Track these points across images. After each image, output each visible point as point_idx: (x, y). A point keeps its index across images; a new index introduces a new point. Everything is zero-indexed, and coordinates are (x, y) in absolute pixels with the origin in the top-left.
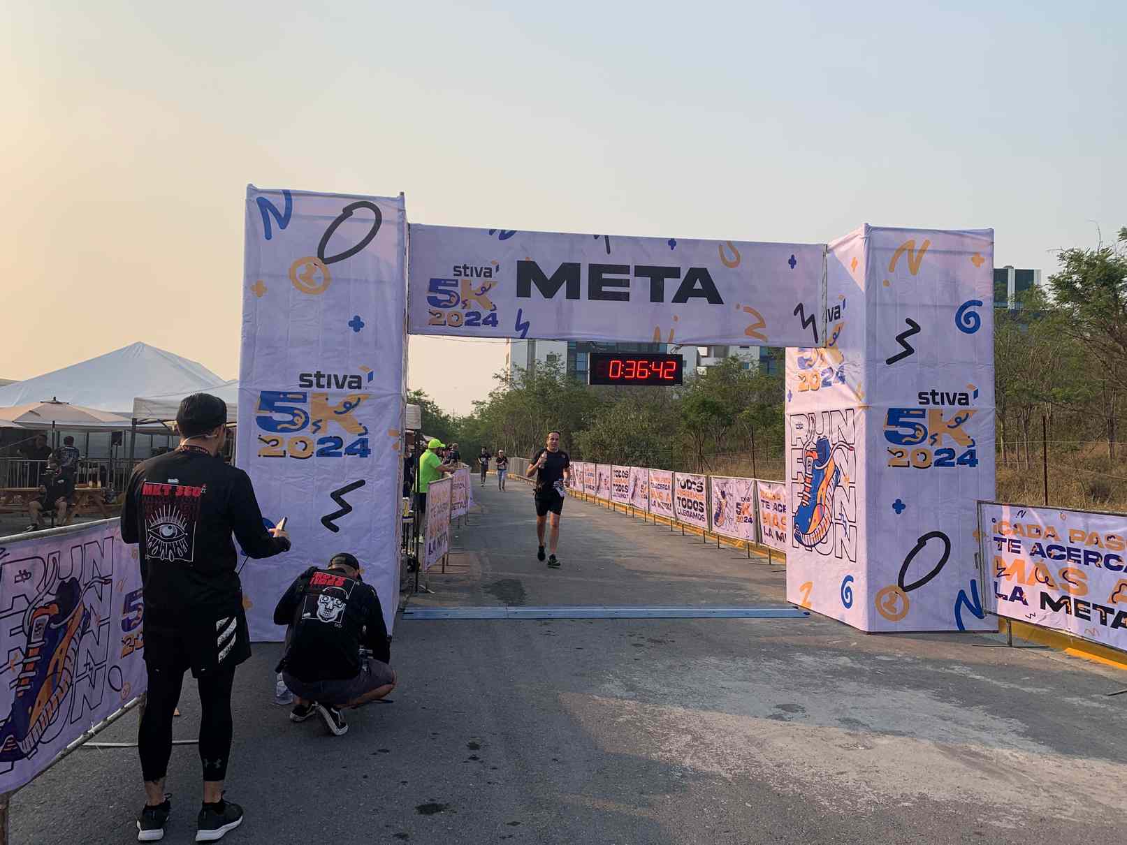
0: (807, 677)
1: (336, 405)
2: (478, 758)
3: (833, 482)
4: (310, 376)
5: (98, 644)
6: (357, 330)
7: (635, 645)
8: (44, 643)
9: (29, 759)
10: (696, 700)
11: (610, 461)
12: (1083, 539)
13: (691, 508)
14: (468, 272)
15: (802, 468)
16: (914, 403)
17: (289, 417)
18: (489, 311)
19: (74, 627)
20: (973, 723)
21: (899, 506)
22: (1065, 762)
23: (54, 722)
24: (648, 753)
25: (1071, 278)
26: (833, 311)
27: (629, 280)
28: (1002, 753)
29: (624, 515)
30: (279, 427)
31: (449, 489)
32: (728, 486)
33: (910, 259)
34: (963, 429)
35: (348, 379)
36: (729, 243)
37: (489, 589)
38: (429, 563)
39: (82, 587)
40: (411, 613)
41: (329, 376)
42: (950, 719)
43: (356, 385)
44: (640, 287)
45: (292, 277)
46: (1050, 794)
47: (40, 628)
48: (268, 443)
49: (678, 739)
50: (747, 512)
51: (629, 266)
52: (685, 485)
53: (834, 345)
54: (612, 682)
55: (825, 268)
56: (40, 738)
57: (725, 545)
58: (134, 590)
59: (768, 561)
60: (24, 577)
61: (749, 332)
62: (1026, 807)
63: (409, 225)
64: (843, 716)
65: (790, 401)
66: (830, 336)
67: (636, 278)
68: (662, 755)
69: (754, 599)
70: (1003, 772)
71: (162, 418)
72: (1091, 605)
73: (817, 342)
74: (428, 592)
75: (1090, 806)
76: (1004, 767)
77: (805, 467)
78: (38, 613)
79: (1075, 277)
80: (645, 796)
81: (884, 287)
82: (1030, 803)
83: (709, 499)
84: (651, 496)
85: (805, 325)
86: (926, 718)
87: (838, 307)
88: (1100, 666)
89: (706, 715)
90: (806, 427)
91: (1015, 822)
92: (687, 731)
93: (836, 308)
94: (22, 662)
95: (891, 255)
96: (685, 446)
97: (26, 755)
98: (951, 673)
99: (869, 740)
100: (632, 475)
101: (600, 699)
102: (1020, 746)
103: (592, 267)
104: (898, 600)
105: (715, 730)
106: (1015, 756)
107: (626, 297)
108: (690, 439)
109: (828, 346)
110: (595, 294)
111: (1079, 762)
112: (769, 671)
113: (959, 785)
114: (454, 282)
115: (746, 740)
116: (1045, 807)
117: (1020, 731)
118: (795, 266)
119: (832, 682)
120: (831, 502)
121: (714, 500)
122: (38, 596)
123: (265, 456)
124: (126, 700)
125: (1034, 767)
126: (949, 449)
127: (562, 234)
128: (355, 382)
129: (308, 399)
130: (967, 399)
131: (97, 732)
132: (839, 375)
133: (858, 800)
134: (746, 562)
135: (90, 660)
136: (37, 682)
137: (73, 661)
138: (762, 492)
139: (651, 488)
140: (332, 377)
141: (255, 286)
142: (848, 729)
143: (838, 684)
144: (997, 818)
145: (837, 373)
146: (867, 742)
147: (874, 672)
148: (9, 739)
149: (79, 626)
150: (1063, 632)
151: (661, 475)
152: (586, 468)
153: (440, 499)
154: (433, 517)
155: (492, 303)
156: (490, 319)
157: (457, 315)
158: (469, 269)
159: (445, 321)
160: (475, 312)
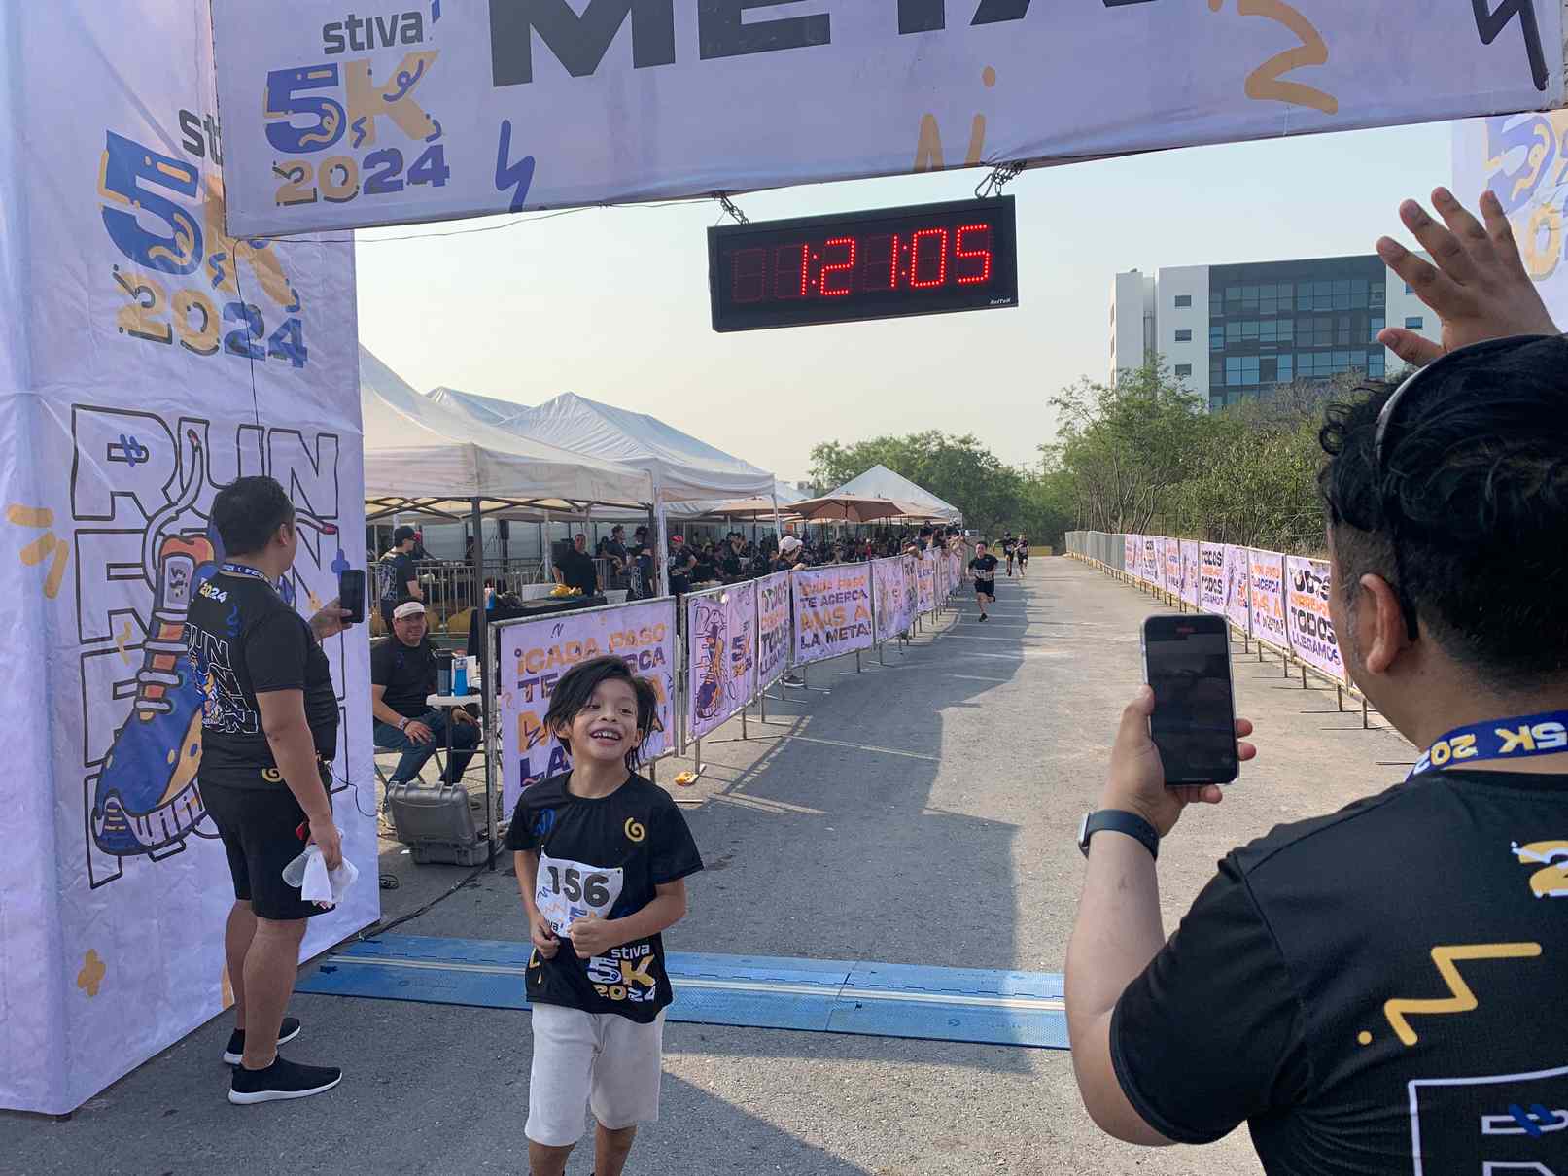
13: (1313, 634)
14: (361, 35)
18: (425, 143)
52: (1303, 582)
84: (1252, 603)
100: (1226, 560)
107: (815, 31)
110: (722, 40)
114: (330, 74)
139: (1251, 585)
151: (1263, 561)
152: (1167, 547)
153: (590, 651)
154: (543, 697)
155: (428, 116)
156: (428, 165)
157: (345, 170)
158: (361, 26)
159: (315, 189)
160: (386, 149)
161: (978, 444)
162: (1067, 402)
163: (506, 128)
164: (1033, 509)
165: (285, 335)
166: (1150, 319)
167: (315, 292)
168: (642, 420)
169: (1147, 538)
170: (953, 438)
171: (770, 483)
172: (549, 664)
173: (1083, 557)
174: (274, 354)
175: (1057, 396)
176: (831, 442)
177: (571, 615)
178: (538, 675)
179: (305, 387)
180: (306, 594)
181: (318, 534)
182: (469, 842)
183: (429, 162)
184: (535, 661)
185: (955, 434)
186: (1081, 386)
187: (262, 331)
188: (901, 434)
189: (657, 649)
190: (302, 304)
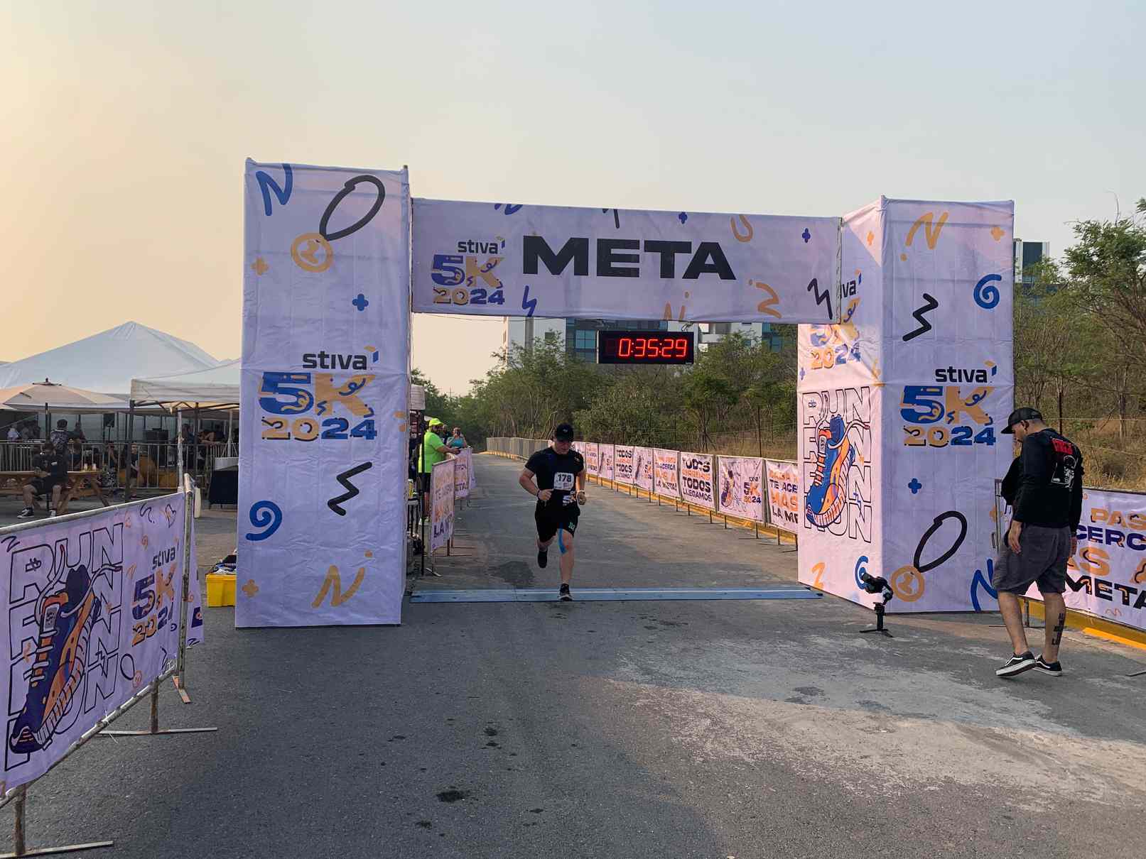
0: (825, 659)
1: (342, 385)
2: (498, 744)
3: (847, 462)
4: (314, 356)
5: (109, 631)
6: (361, 309)
7: (646, 627)
8: (55, 632)
9: (44, 750)
10: (713, 683)
11: (613, 440)
12: (1104, 519)
13: (696, 488)
14: (473, 248)
15: (814, 447)
16: (931, 381)
17: (293, 399)
18: (495, 288)
19: (85, 615)
20: (994, 705)
21: (915, 486)
22: (1090, 743)
23: (68, 712)
24: (668, 738)
25: (1088, 251)
26: (848, 287)
27: (638, 256)
28: (1027, 735)
29: (627, 495)
30: (283, 409)
31: (452, 470)
32: (735, 465)
33: (928, 233)
34: (981, 407)
35: (353, 360)
36: (741, 216)
37: (495, 572)
38: (434, 546)
39: (91, 575)
40: (418, 597)
41: (334, 357)
42: (973, 701)
43: (361, 365)
44: (650, 262)
45: (294, 254)
46: (1078, 777)
47: (52, 618)
48: (272, 425)
49: (698, 723)
50: (756, 492)
51: (639, 241)
53: (849, 322)
54: (627, 666)
55: (839, 240)
56: (55, 728)
57: (731, 524)
58: (145, 577)
59: (777, 541)
60: (35, 565)
61: (762, 308)
62: (1054, 790)
63: (412, 199)
64: (861, 700)
65: (802, 379)
66: (844, 313)
67: (647, 253)
68: (682, 741)
69: (764, 580)
70: (1028, 755)
71: (159, 399)
72: (1113, 586)
73: (831, 318)
74: (435, 575)
75: (1118, 789)
76: (1029, 750)
77: (818, 446)
78: (48, 602)
79: (1092, 250)
80: (668, 782)
81: (901, 262)
82: (1058, 787)
83: (715, 478)
84: (655, 476)
85: (819, 301)
86: (947, 700)
87: (853, 282)
88: (1120, 647)
89: (723, 698)
90: (819, 405)
91: (1043, 805)
92: (707, 715)
94: (35, 652)
95: (908, 228)
96: (690, 425)
97: (41, 747)
98: (971, 655)
99: (891, 724)
100: (635, 454)
101: (616, 683)
102: (1045, 729)
103: (599, 241)
104: (913, 580)
105: (735, 714)
106: (1040, 739)
107: (634, 273)
108: (693, 417)
109: (842, 321)
110: (604, 270)
111: (1104, 744)
112: (787, 654)
113: (985, 769)
114: (459, 259)
115: (766, 724)
116: (1073, 790)
117: (1044, 712)
118: (809, 240)
119: (849, 665)
120: (845, 481)
121: (721, 480)
122: (49, 584)
123: (268, 439)
124: (137, 688)
125: (1058, 750)
126: (966, 427)
127: (569, 208)
128: (359, 362)
129: (313, 381)
130: (985, 376)
131: (111, 721)
132: (854, 352)
133: (885, 785)
134: (754, 543)
135: (101, 649)
136: (50, 671)
137: (84, 651)
138: (772, 472)
139: (655, 467)
140: (337, 357)
141: (256, 264)
142: (869, 711)
143: (856, 666)
144: (1025, 801)
145: (852, 351)
146: (889, 725)
147: (891, 653)
148: (24, 731)
149: (89, 615)
150: (1083, 612)
151: (666, 455)
152: (588, 447)
154: (439, 499)
155: (498, 280)
156: (496, 297)
157: (463, 294)
158: (474, 245)
159: (450, 300)
160: (480, 289)
163: (527, 288)
178: (438, 489)
183: (497, 295)
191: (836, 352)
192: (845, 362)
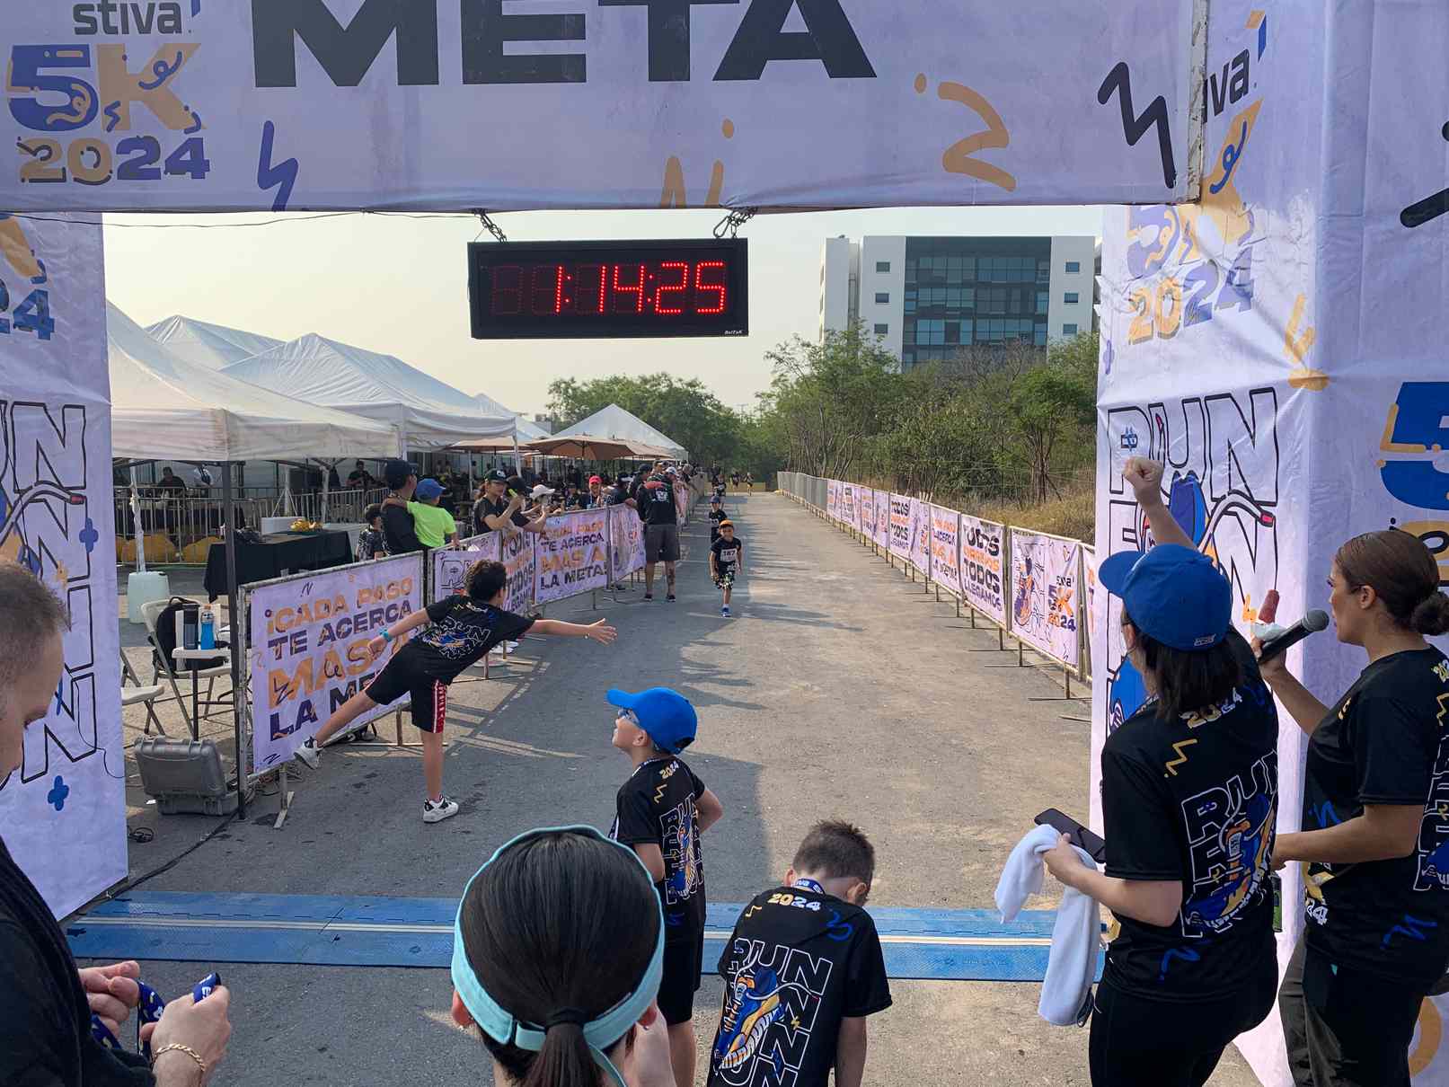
13: (981, 582)
14: (115, 19)
18: (183, 131)
27: (583, 17)
29: (901, 575)
32: (1035, 547)
44: (615, 36)
50: (1067, 607)
52: (974, 538)
53: (1223, 189)
61: (955, 160)
65: (1107, 372)
67: (605, 9)
73: (1170, 184)
83: (1007, 568)
84: (932, 551)
85: (1133, 136)
87: (1242, 57)
90: (1143, 442)
93: (1235, 64)
100: (911, 512)
107: (572, 70)
110: (483, 66)
114: (80, 54)
121: (1015, 574)
132: (1236, 280)
139: (933, 538)
151: (944, 516)
152: (863, 494)
153: (339, 607)
154: (291, 654)
155: (187, 108)
156: (187, 157)
157: (95, 151)
158: (115, 10)
159: (64, 169)
160: (141, 137)
161: (703, 388)
162: (781, 356)
163: (269, 129)
164: (749, 447)
165: (32, 307)
166: (854, 282)
167: (60, 262)
168: (385, 361)
169: (846, 485)
170: (680, 380)
171: (510, 426)
172: (298, 624)
173: (792, 495)
174: (20, 327)
175: (773, 352)
176: (567, 379)
177: (320, 574)
178: (287, 634)
179: (52, 361)
180: (53, 565)
181: (65, 505)
182: (219, 793)
183: (188, 153)
184: (285, 620)
185: (683, 378)
186: (793, 343)
187: (7, 304)
188: (633, 374)
189: (405, 602)
190: (49, 276)
191: (1186, 288)
192: (1209, 317)
